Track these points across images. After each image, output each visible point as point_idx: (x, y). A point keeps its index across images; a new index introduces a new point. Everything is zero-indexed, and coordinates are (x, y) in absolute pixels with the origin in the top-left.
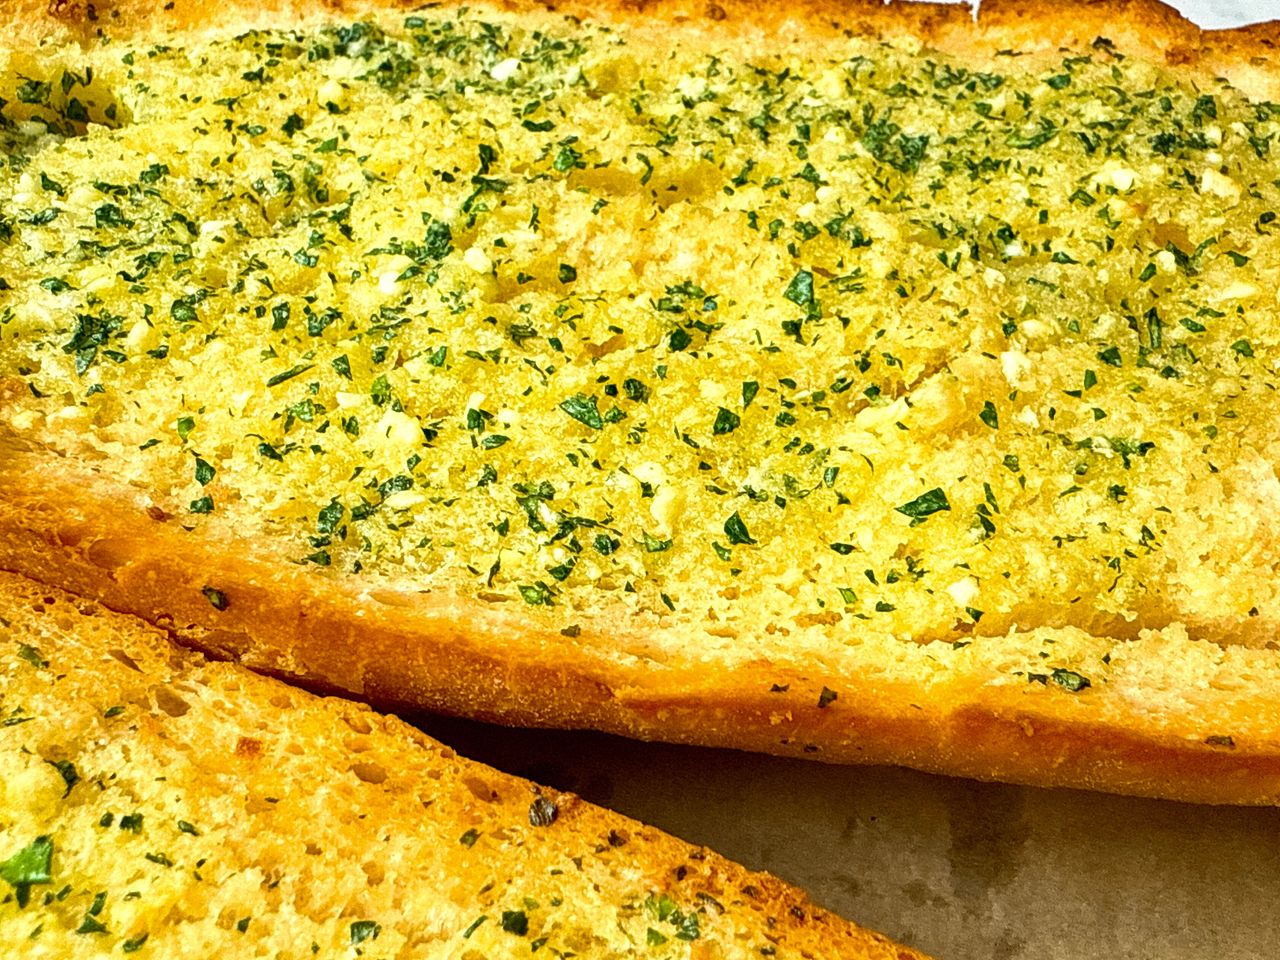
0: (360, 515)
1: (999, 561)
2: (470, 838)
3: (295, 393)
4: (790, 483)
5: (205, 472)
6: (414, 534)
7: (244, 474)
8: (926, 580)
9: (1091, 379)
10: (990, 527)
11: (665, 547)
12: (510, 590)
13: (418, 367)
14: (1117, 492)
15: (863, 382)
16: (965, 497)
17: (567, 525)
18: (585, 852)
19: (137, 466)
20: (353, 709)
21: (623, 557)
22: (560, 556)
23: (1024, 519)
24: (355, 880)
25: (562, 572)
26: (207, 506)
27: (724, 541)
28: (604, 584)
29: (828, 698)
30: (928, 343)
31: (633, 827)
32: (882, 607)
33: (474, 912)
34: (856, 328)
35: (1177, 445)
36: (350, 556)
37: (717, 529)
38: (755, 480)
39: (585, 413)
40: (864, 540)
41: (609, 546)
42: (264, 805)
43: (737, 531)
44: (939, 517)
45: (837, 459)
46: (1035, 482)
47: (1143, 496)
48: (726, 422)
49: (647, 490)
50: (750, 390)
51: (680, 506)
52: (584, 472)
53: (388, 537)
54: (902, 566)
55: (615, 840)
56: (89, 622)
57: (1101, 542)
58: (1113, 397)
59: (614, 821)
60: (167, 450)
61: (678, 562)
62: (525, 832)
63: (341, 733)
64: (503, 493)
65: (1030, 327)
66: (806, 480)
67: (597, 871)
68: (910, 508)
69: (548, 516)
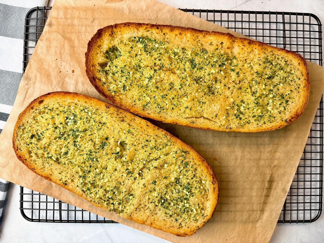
0: (146, 106)
1: (191, 113)
2: (154, 130)
3: (140, 94)
4: (177, 104)
5: (135, 101)
6: (150, 108)
7: (138, 102)
8: (185, 114)
9: (202, 96)
10: (191, 109)
11: (167, 109)
12: (156, 113)
13: (149, 91)
14: (201, 107)
15: (184, 95)
16: (190, 107)
17: (161, 108)
18: (160, 131)
19: (130, 101)
20: (146, 121)
21: (164, 110)
22: (160, 110)
23: (194, 109)
24: (147, 133)
25: (160, 112)
26: (135, 105)
27: (172, 109)
28: (163, 112)
29: (177, 123)
30: (190, 92)
31: (164, 130)
32: (182, 116)
33: (154, 135)
34: (185, 90)
35: (207, 103)
36: (145, 109)
37: (171, 108)
38: (175, 103)
39: (163, 97)
40: (182, 110)
41: (163, 109)
42: (142, 127)
43: (173, 109)
44: (187, 109)
45: (181, 103)
46: (195, 106)
47: (203, 108)
48: (173, 98)
49: (167, 104)
50: (175, 96)
51: (169, 106)
52: (162, 103)
53: (148, 108)
54: (184, 112)
55: (162, 131)
56: (128, 113)
57: (199, 111)
58: (204, 98)
59: (162, 130)
60: (132, 99)
61: (168, 111)
62: (157, 130)
63: (146, 123)
64: (156, 105)
65: (199, 90)
66: (179, 104)
67: (161, 133)
68: (185, 108)
69: (159, 107)
